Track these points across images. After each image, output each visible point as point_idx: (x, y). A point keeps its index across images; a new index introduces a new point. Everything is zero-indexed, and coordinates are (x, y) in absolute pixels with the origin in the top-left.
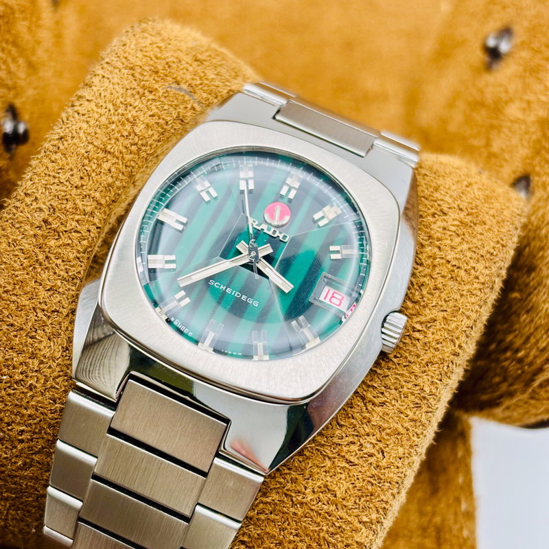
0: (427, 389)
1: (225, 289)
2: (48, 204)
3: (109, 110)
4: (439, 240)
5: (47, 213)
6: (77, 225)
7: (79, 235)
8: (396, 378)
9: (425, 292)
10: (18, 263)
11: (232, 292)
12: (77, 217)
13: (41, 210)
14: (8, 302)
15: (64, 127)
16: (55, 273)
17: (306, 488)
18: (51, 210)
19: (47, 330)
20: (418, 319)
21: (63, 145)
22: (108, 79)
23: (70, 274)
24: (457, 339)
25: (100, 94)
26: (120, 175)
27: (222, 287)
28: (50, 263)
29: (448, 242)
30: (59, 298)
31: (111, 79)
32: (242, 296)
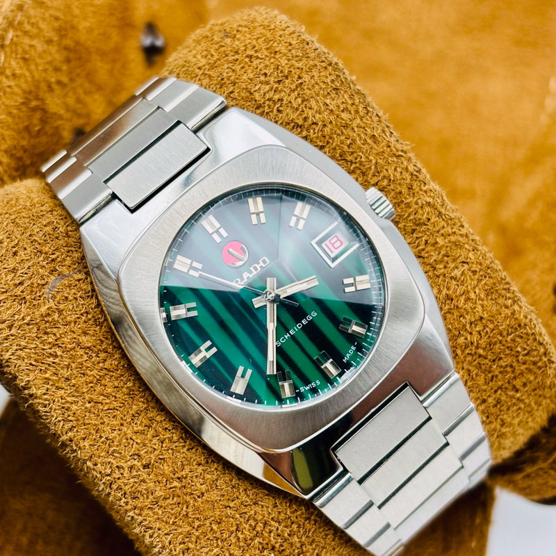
0: (429, 200)
1: (290, 334)
2: (129, 458)
3: (54, 363)
4: (305, 119)
5: (136, 462)
6: (158, 438)
7: (167, 440)
8: (410, 221)
9: (349, 158)
10: (174, 506)
11: (295, 330)
12: (149, 436)
13: (131, 468)
14: (210, 529)
15: (53, 413)
16: (197, 476)
17: (466, 339)
18: (136, 457)
19: (247, 504)
20: (370, 176)
21: (71, 421)
22: (16, 350)
23: (203, 462)
24: (397, 151)
25: (31, 364)
26: (122, 378)
27: (286, 337)
28: (186, 478)
29: (310, 112)
30: (222, 481)
31: (18, 347)
32: (302, 323)
